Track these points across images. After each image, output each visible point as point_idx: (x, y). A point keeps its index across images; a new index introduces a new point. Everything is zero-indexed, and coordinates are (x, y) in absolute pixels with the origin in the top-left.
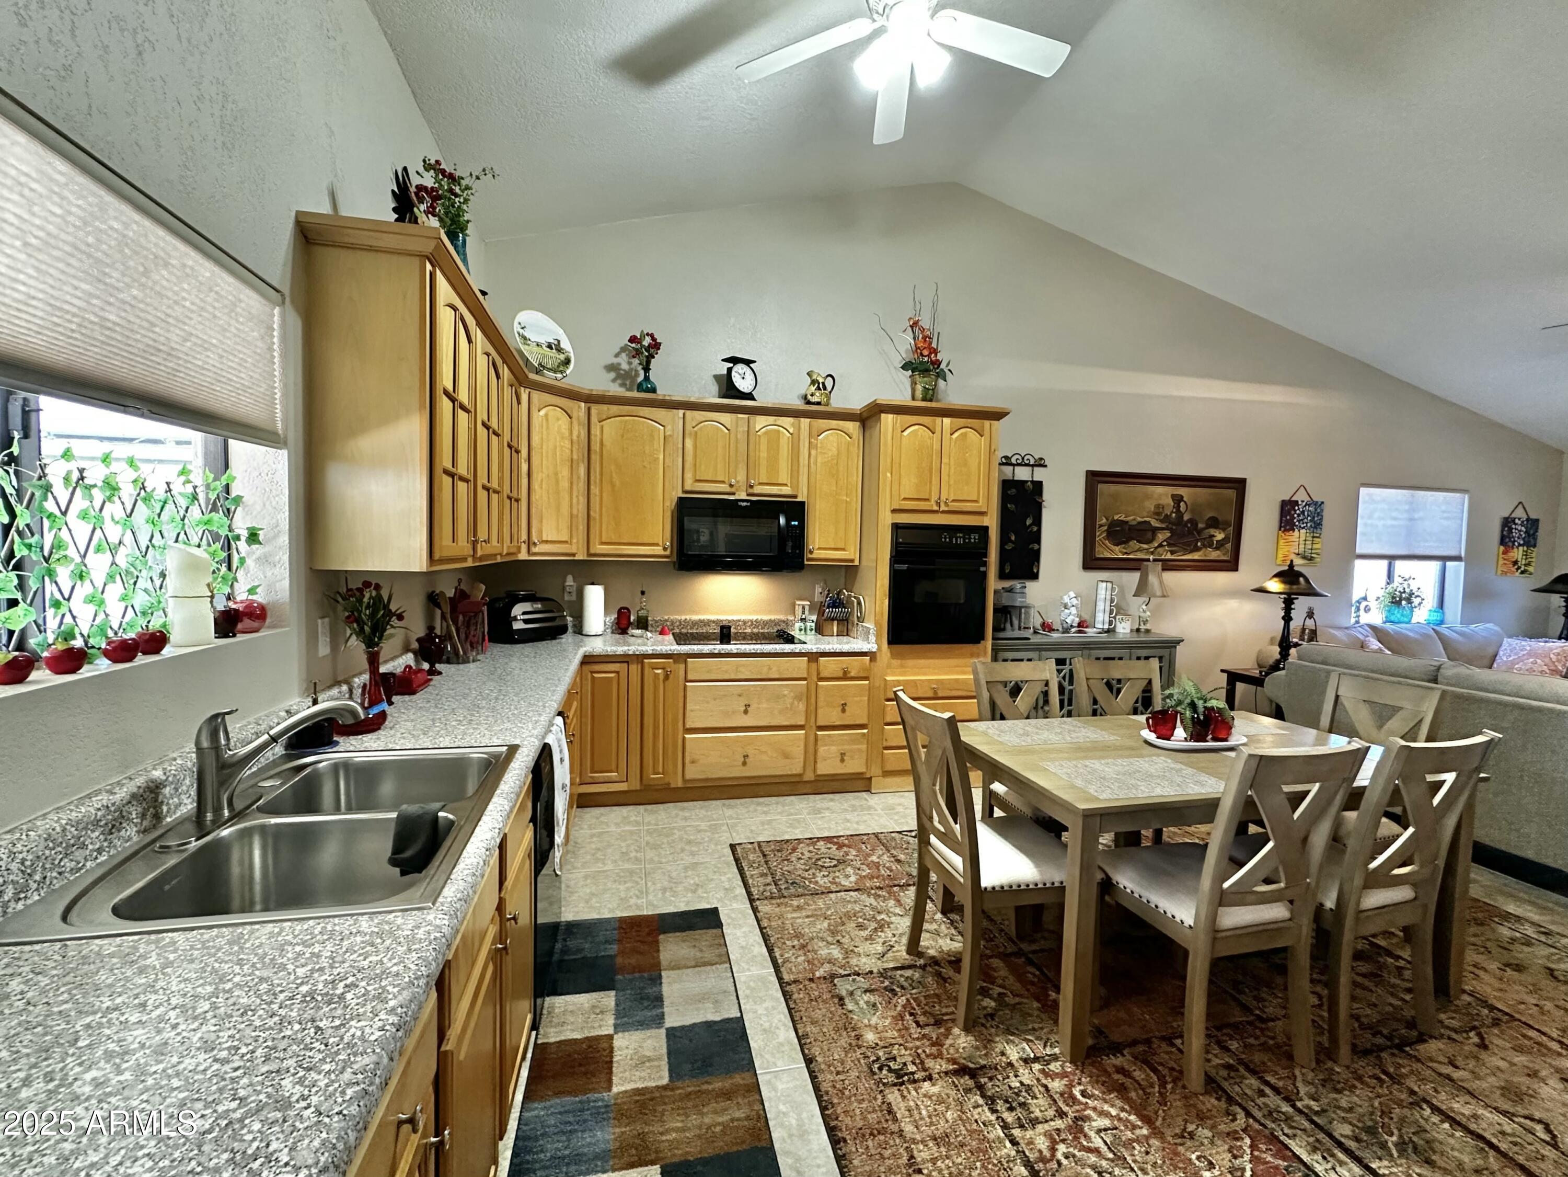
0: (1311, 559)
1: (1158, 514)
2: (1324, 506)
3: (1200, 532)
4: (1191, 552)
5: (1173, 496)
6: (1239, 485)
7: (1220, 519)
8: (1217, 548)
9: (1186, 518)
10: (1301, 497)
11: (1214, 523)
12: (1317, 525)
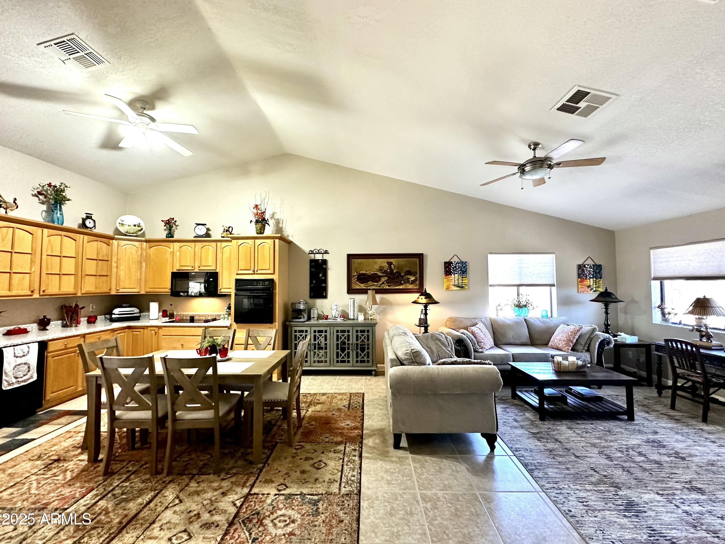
0: (462, 287)
1: (381, 270)
2: (468, 263)
3: (402, 277)
4: (398, 285)
5: (387, 263)
6: (420, 257)
7: (412, 271)
8: (412, 284)
9: (395, 271)
10: (454, 260)
11: (409, 273)
12: (464, 272)
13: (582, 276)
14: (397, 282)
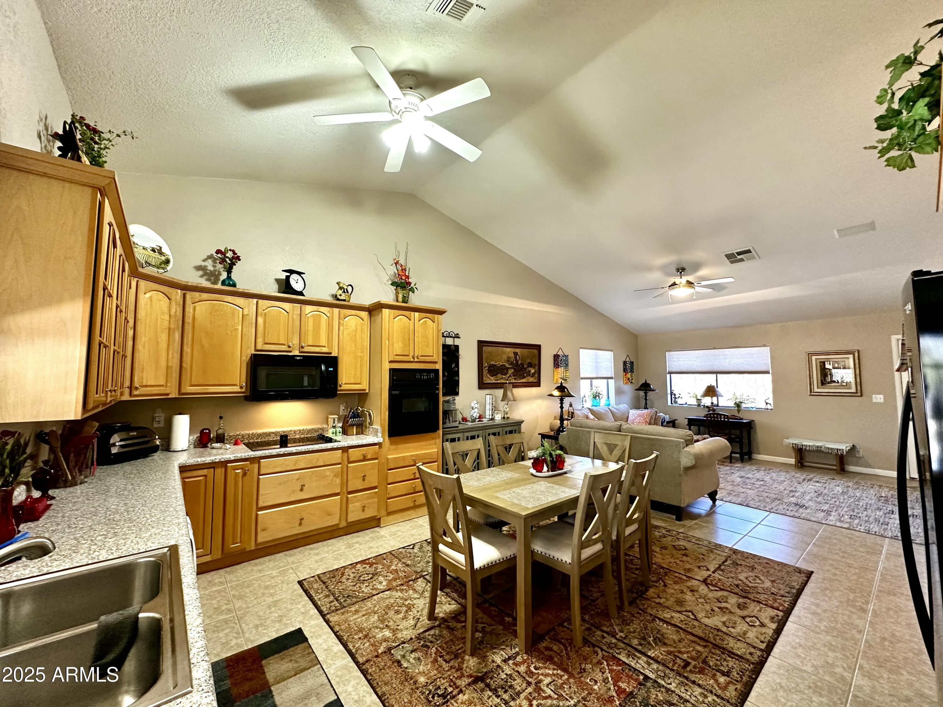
0: (568, 381)
1: (508, 361)
2: (569, 357)
3: (525, 369)
4: (523, 378)
5: (514, 353)
6: (538, 347)
7: (533, 363)
8: (532, 377)
9: (519, 363)
10: (560, 353)
11: (530, 365)
12: (567, 365)
13: (625, 370)
14: (521, 375)
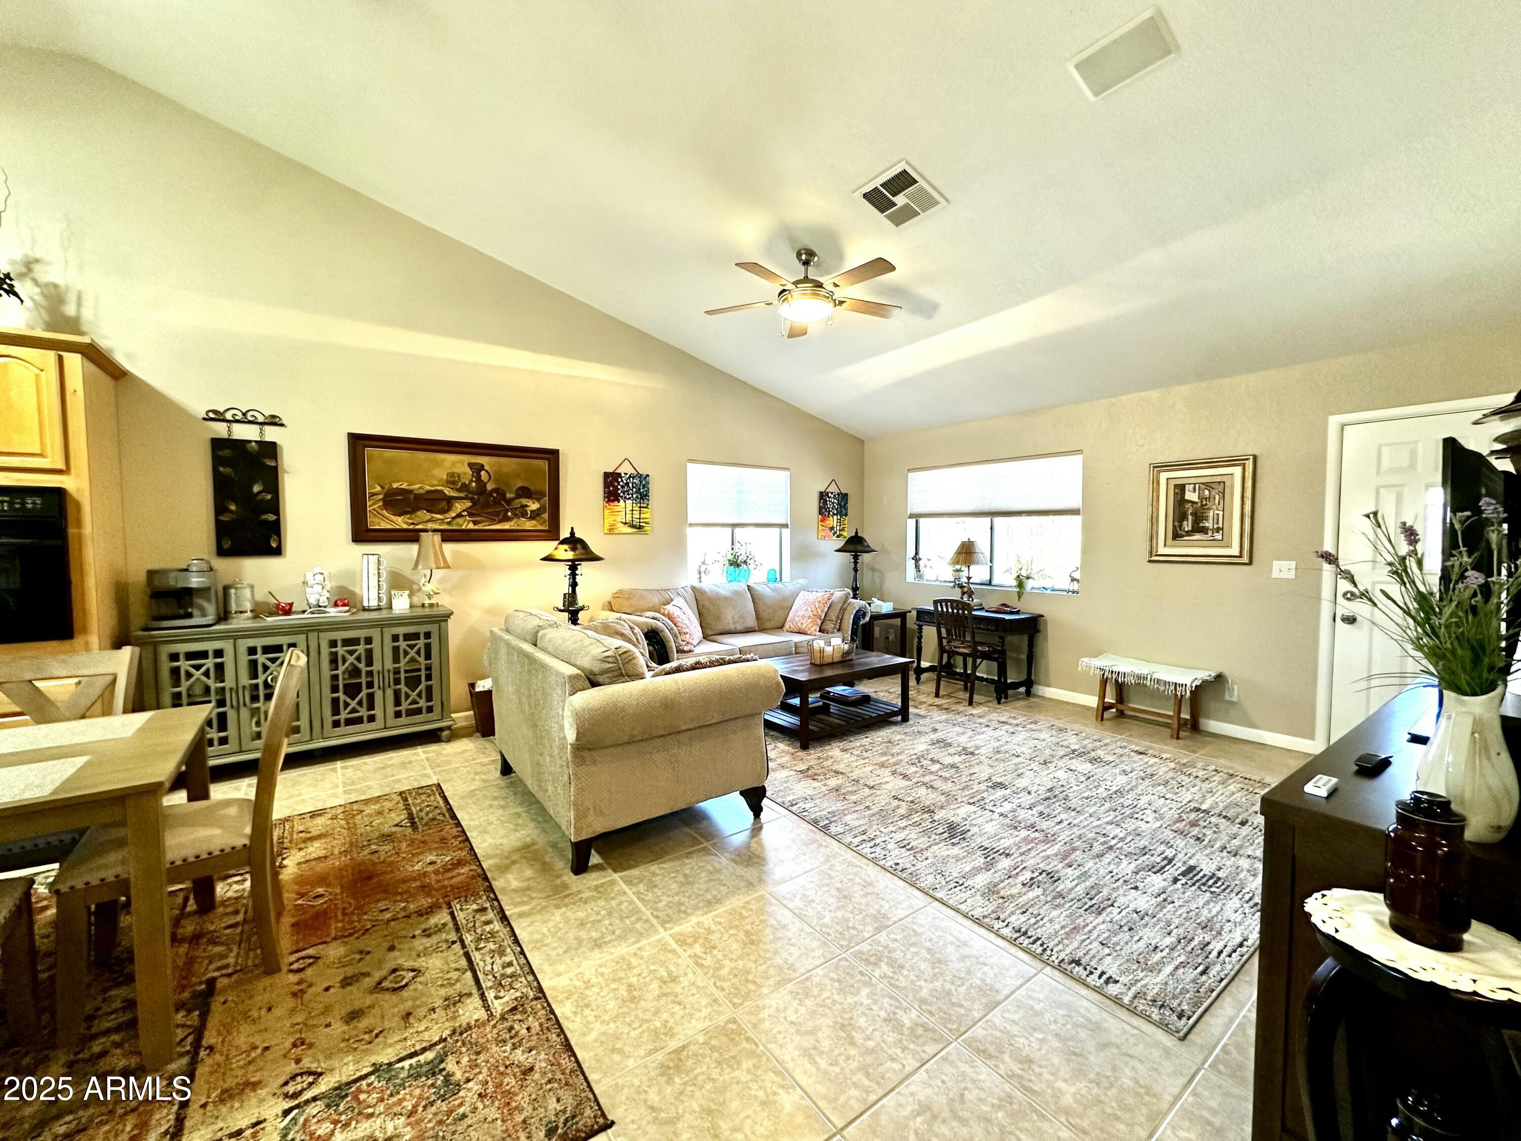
0: (640, 527)
2: (650, 479)
3: (509, 502)
4: (500, 522)
5: (471, 465)
6: (552, 456)
7: (532, 488)
8: (532, 518)
9: (489, 487)
10: (625, 469)
11: (525, 492)
12: (643, 496)
13: (823, 511)
14: (497, 514)
